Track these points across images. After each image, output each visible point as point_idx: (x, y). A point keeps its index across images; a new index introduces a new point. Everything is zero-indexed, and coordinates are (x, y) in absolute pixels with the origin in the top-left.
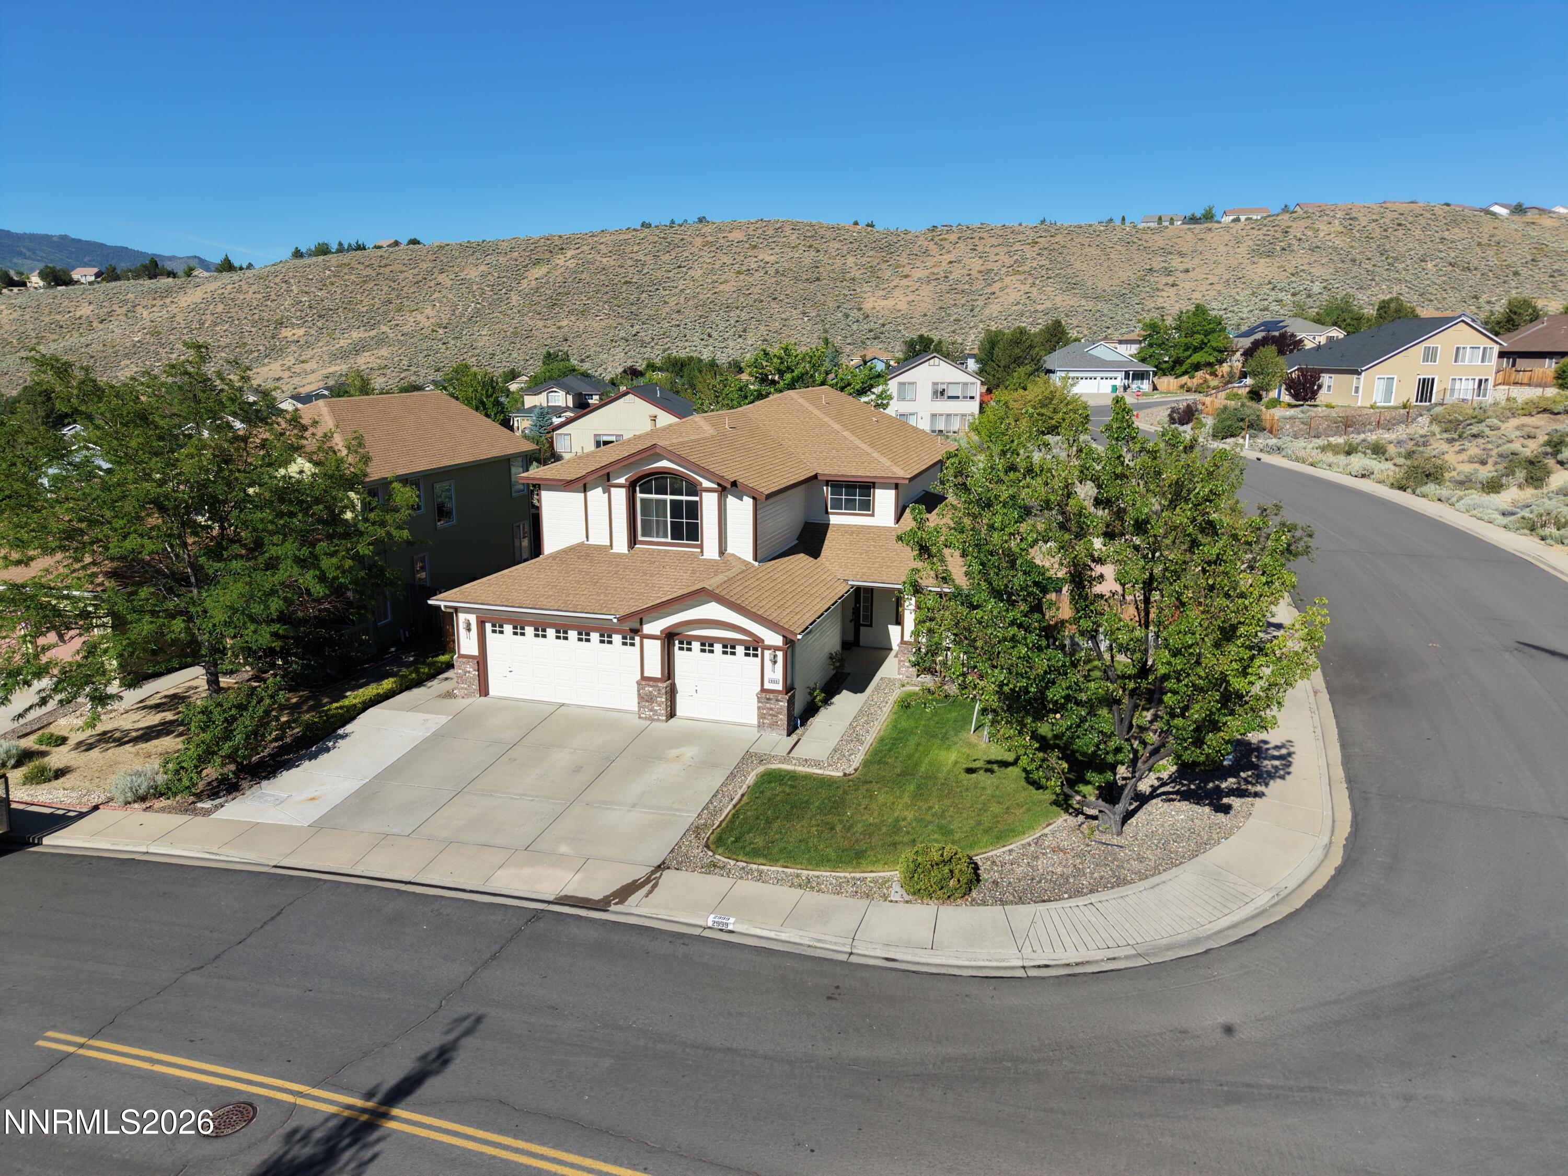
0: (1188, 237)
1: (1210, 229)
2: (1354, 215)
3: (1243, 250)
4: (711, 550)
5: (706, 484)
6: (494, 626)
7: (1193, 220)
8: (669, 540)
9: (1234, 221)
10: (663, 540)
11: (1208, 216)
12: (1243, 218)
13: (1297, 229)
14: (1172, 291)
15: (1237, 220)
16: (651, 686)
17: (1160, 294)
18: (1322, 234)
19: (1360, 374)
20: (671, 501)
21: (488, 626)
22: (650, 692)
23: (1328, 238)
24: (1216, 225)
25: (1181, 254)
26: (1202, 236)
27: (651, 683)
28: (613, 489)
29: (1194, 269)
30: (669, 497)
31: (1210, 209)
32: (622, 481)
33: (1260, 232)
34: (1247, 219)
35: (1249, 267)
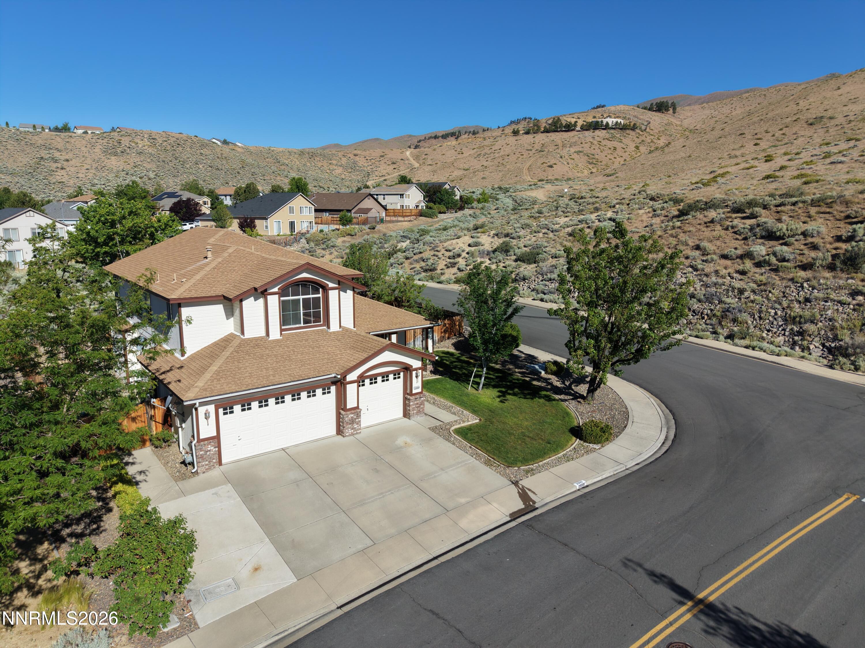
0: (59, 140)
1: (71, 137)
2: (154, 137)
3: (97, 150)
4: (334, 327)
5: (331, 285)
6: (225, 409)
7: (57, 129)
8: (302, 325)
9: (84, 133)
10: (297, 326)
11: (66, 129)
12: (89, 132)
13: (125, 141)
14: (63, 172)
15: (86, 133)
16: (352, 413)
17: (56, 173)
18: (140, 146)
19: (267, 219)
20: (303, 299)
21: (221, 411)
22: (352, 417)
23: (144, 148)
24: (74, 135)
25: (58, 150)
26: (67, 140)
27: (353, 411)
28: (268, 297)
29: (71, 160)
30: (301, 297)
31: (67, 125)
32: (276, 290)
33: (104, 141)
34: (92, 133)
35: (106, 161)
